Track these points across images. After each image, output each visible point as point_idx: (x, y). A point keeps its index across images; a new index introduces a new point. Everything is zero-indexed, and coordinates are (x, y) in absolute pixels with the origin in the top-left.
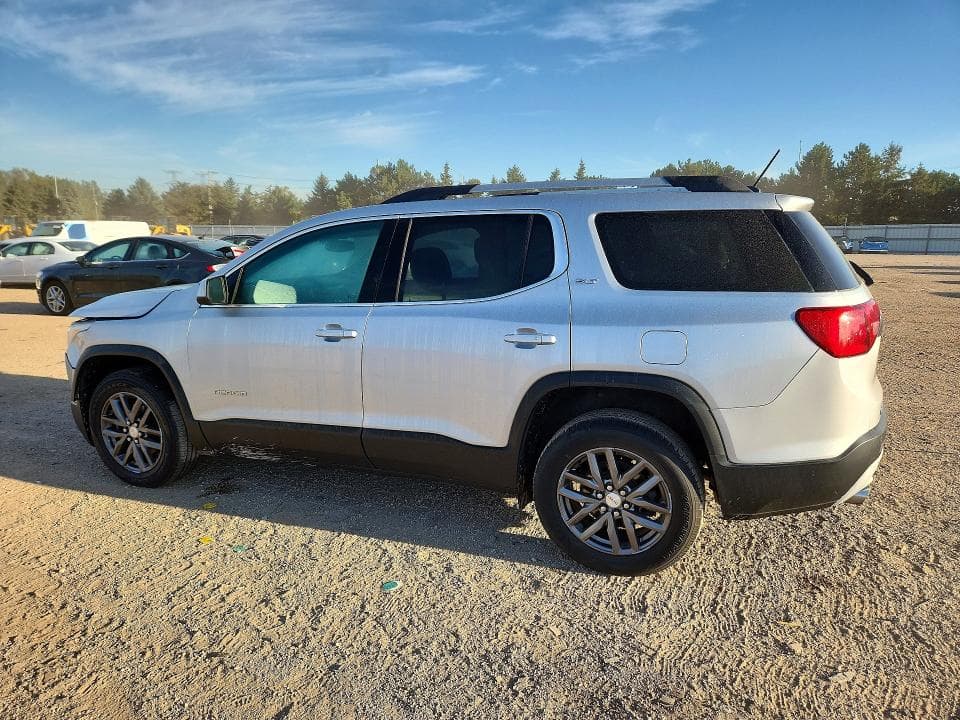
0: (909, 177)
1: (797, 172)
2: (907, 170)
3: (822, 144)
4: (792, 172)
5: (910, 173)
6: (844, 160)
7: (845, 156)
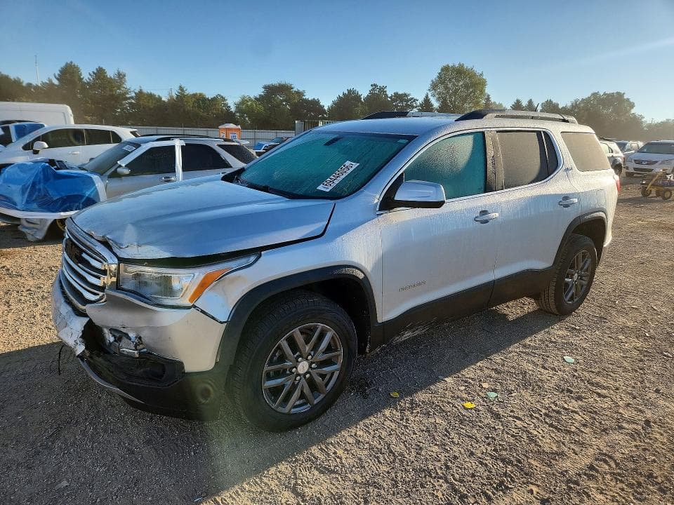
0: (133, 95)
1: (56, 82)
2: (132, 90)
3: (71, 62)
4: (50, 80)
5: (134, 91)
6: (90, 77)
7: (90, 75)
